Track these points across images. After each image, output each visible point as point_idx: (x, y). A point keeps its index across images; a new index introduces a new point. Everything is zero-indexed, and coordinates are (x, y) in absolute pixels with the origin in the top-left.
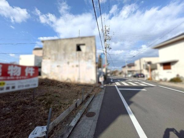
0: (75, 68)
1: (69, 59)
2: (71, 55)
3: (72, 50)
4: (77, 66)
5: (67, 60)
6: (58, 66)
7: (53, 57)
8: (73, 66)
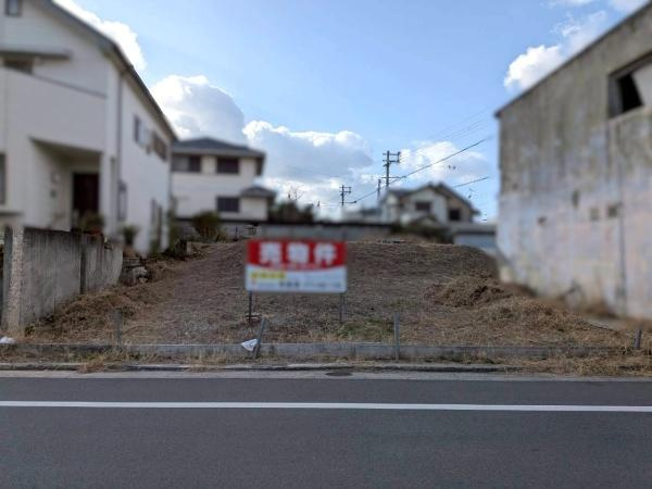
0: (604, 223)
1: (577, 174)
2: (585, 153)
3: (590, 118)
4: (613, 211)
5: (572, 182)
6: (542, 221)
7: (526, 178)
8: (594, 216)
